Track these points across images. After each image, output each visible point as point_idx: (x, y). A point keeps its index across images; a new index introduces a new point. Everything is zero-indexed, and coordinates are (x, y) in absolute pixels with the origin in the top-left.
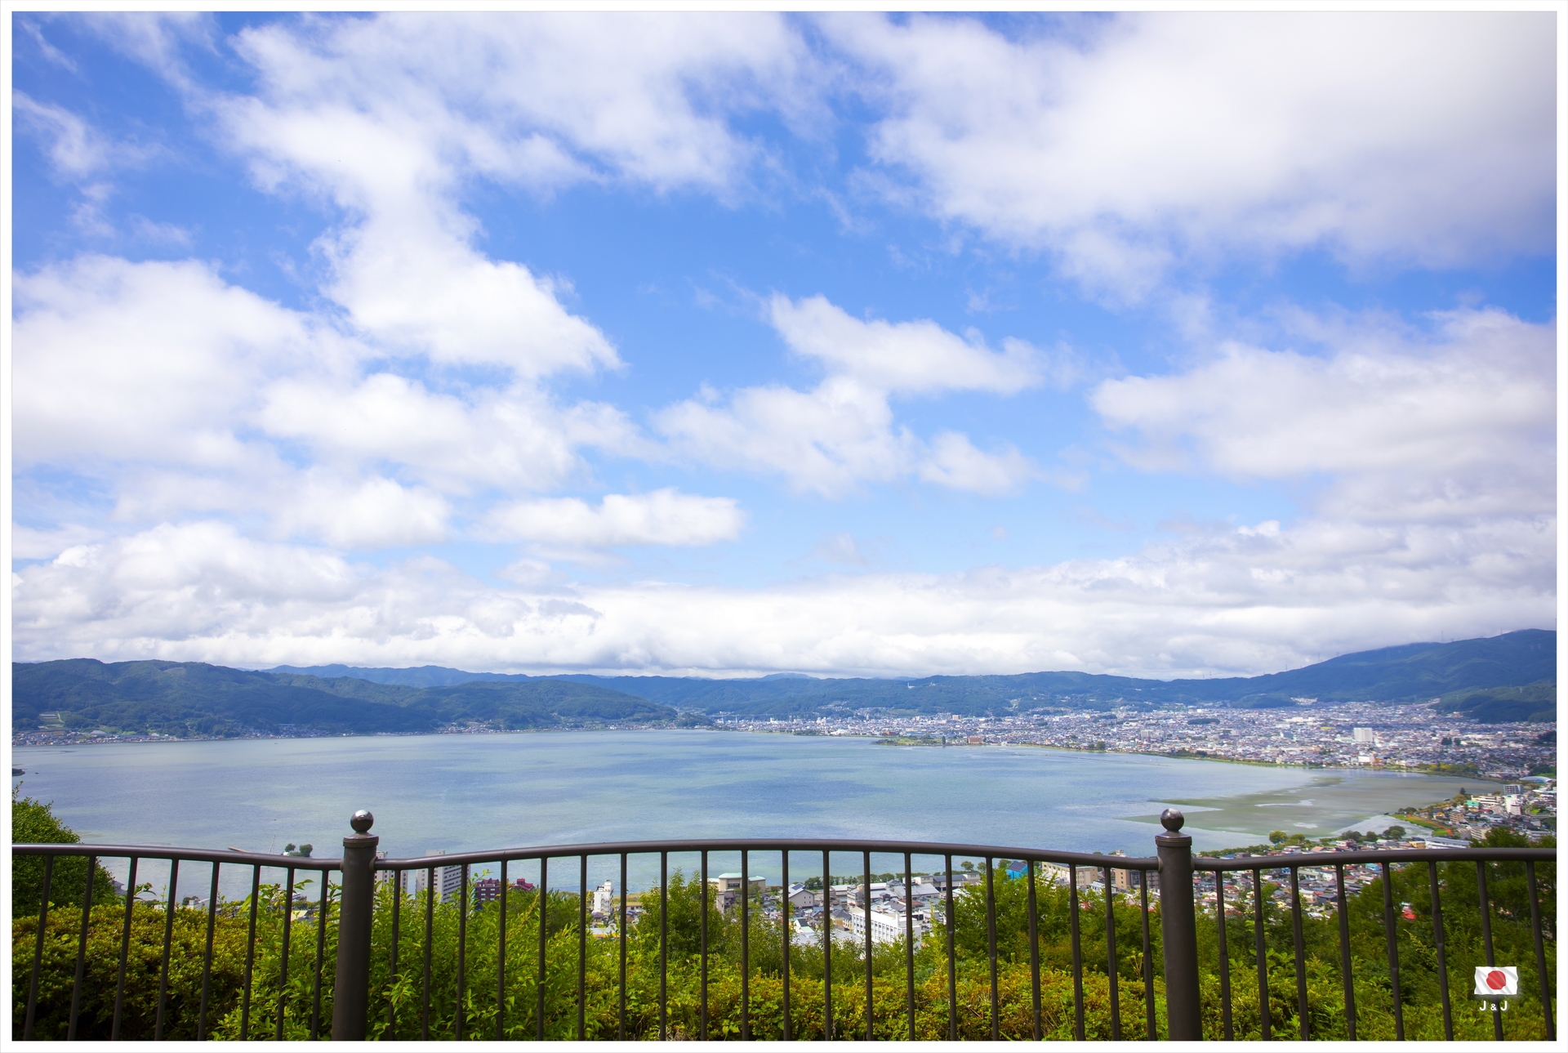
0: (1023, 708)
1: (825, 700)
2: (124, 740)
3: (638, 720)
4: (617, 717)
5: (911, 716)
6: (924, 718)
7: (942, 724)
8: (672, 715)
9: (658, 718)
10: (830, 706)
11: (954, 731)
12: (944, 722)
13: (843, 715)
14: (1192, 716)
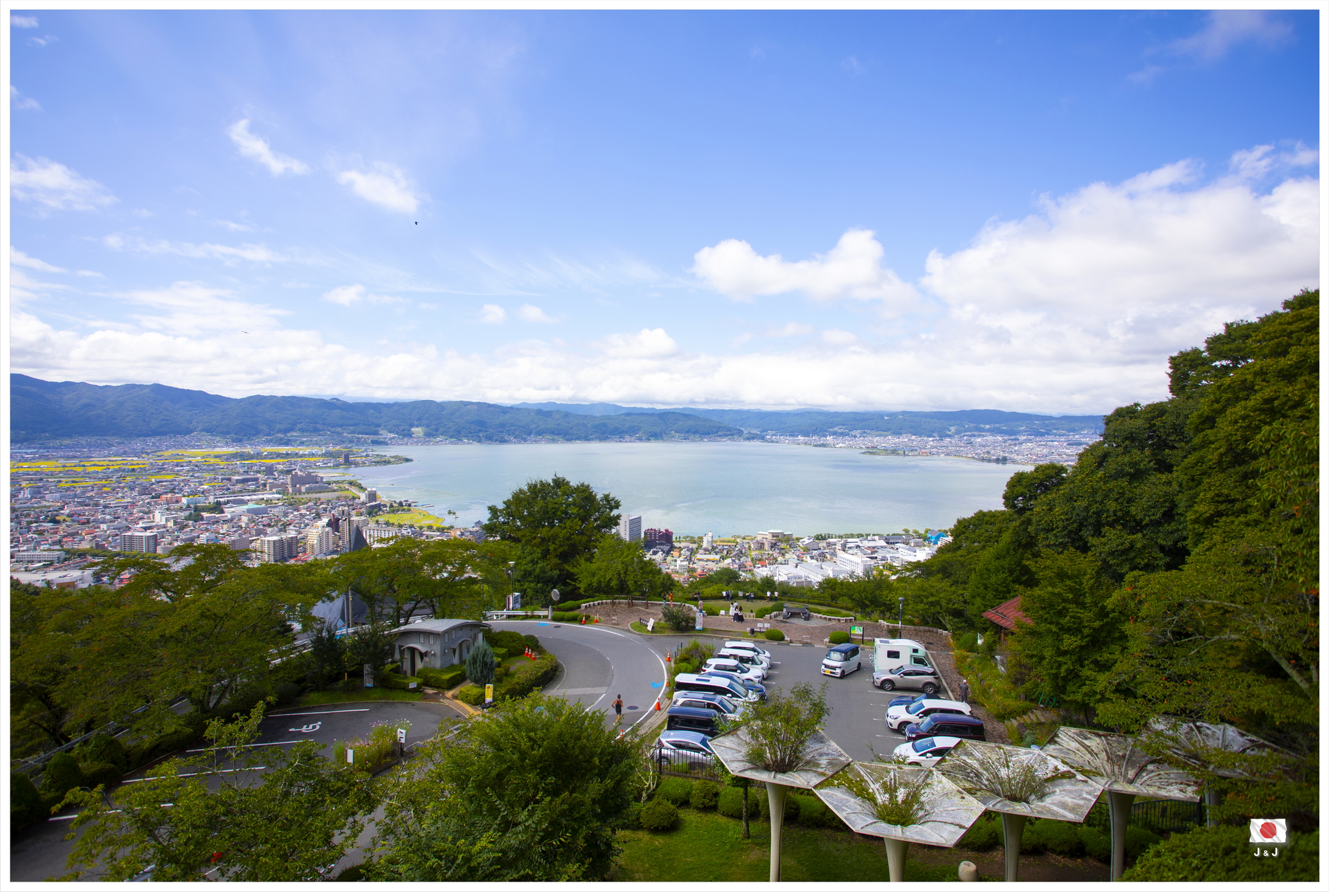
0: (957, 433)
1: (833, 425)
2: (452, 443)
3: (720, 436)
4: (709, 434)
5: (886, 436)
6: (893, 438)
7: (904, 442)
8: (740, 433)
9: (732, 435)
10: (836, 429)
11: (912, 446)
12: (906, 440)
13: (843, 434)
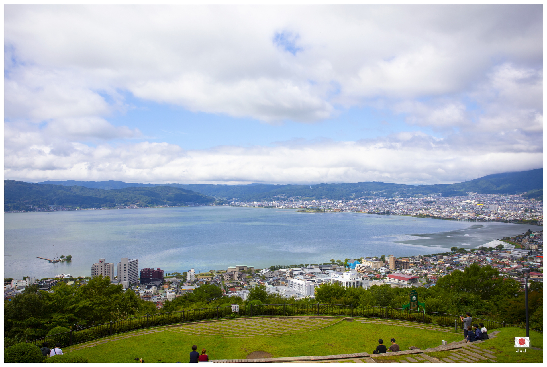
0: (357, 197)
1: (276, 193)
3: (199, 203)
5: (311, 200)
6: (317, 201)
7: (324, 203)
8: (213, 200)
9: (207, 202)
10: (278, 196)
11: (329, 206)
13: (284, 200)
14: (426, 200)
